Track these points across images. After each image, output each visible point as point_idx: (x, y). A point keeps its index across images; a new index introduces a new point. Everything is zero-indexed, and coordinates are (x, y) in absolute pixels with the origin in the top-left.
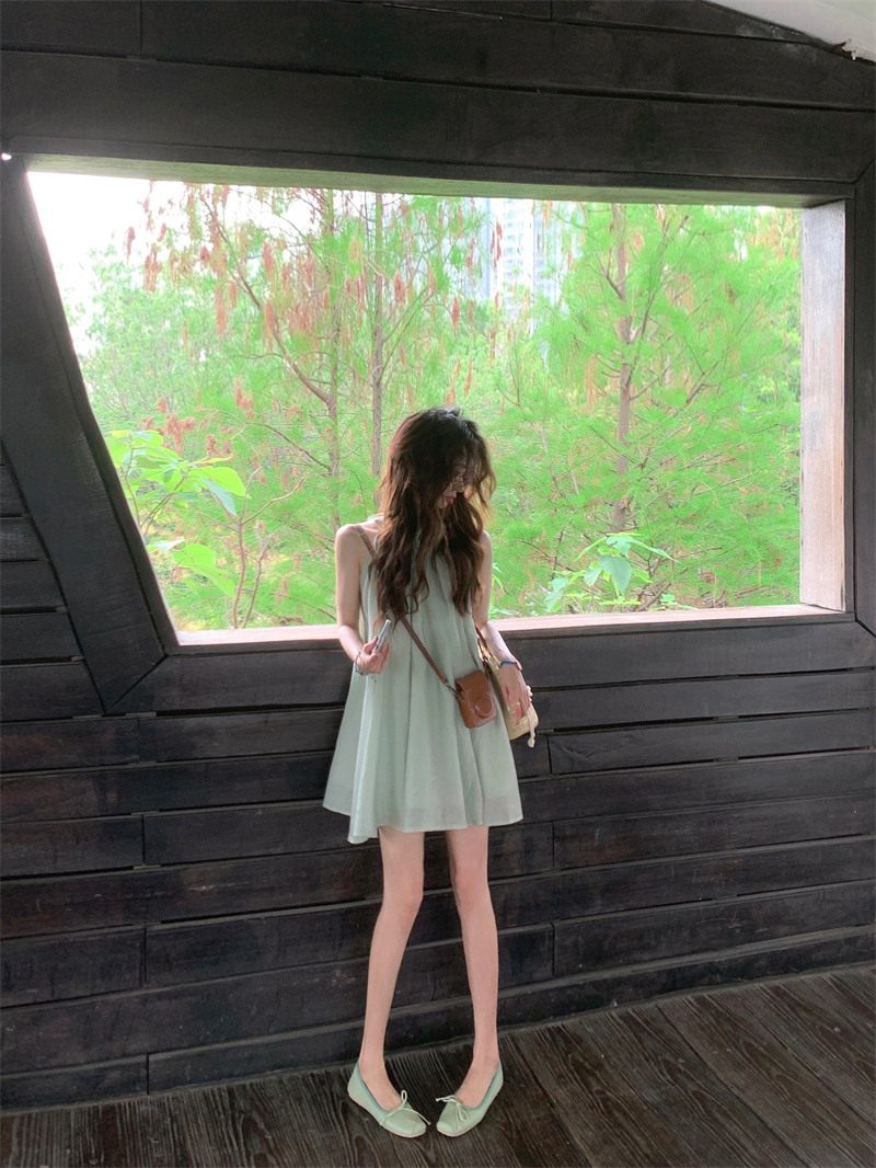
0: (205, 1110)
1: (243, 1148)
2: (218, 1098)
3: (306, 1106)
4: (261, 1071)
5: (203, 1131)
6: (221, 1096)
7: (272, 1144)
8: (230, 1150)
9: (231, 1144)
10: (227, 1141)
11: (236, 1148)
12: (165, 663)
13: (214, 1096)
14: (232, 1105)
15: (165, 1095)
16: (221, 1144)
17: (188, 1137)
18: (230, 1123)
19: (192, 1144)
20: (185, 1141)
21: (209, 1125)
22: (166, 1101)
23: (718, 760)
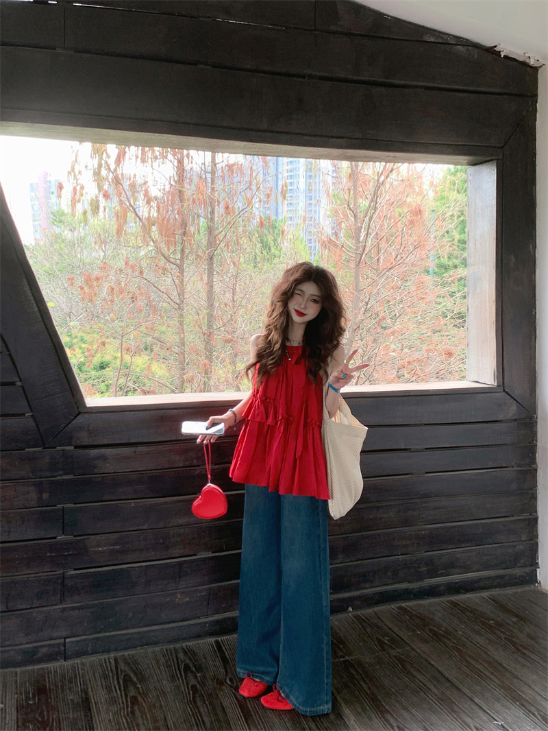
0: (100, 671)
1: (123, 693)
2: (108, 664)
3: (162, 668)
4: (135, 647)
5: (99, 683)
6: (110, 662)
7: (141, 690)
8: (115, 694)
9: (116, 690)
10: (114, 689)
11: (119, 692)
12: (79, 417)
13: (106, 663)
14: (117, 668)
15: (76, 661)
16: (109, 691)
17: (90, 687)
18: (115, 678)
19: (92, 691)
20: (87, 689)
21: (103, 679)
22: (76, 665)
23: (411, 474)
